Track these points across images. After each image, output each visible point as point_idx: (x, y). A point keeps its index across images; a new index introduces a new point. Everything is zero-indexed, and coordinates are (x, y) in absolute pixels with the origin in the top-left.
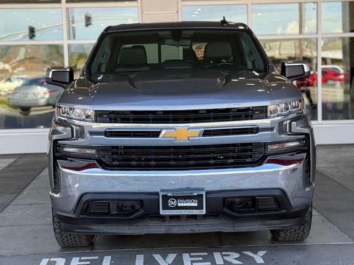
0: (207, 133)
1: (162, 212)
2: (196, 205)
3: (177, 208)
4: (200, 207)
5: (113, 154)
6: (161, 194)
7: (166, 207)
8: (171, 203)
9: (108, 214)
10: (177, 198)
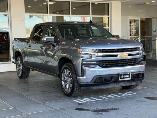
0: (129, 55)
1: (120, 80)
2: (128, 77)
3: (124, 78)
4: (129, 77)
5: (103, 63)
6: (120, 74)
7: (121, 78)
8: (122, 77)
9: (102, 82)
10: (124, 75)
